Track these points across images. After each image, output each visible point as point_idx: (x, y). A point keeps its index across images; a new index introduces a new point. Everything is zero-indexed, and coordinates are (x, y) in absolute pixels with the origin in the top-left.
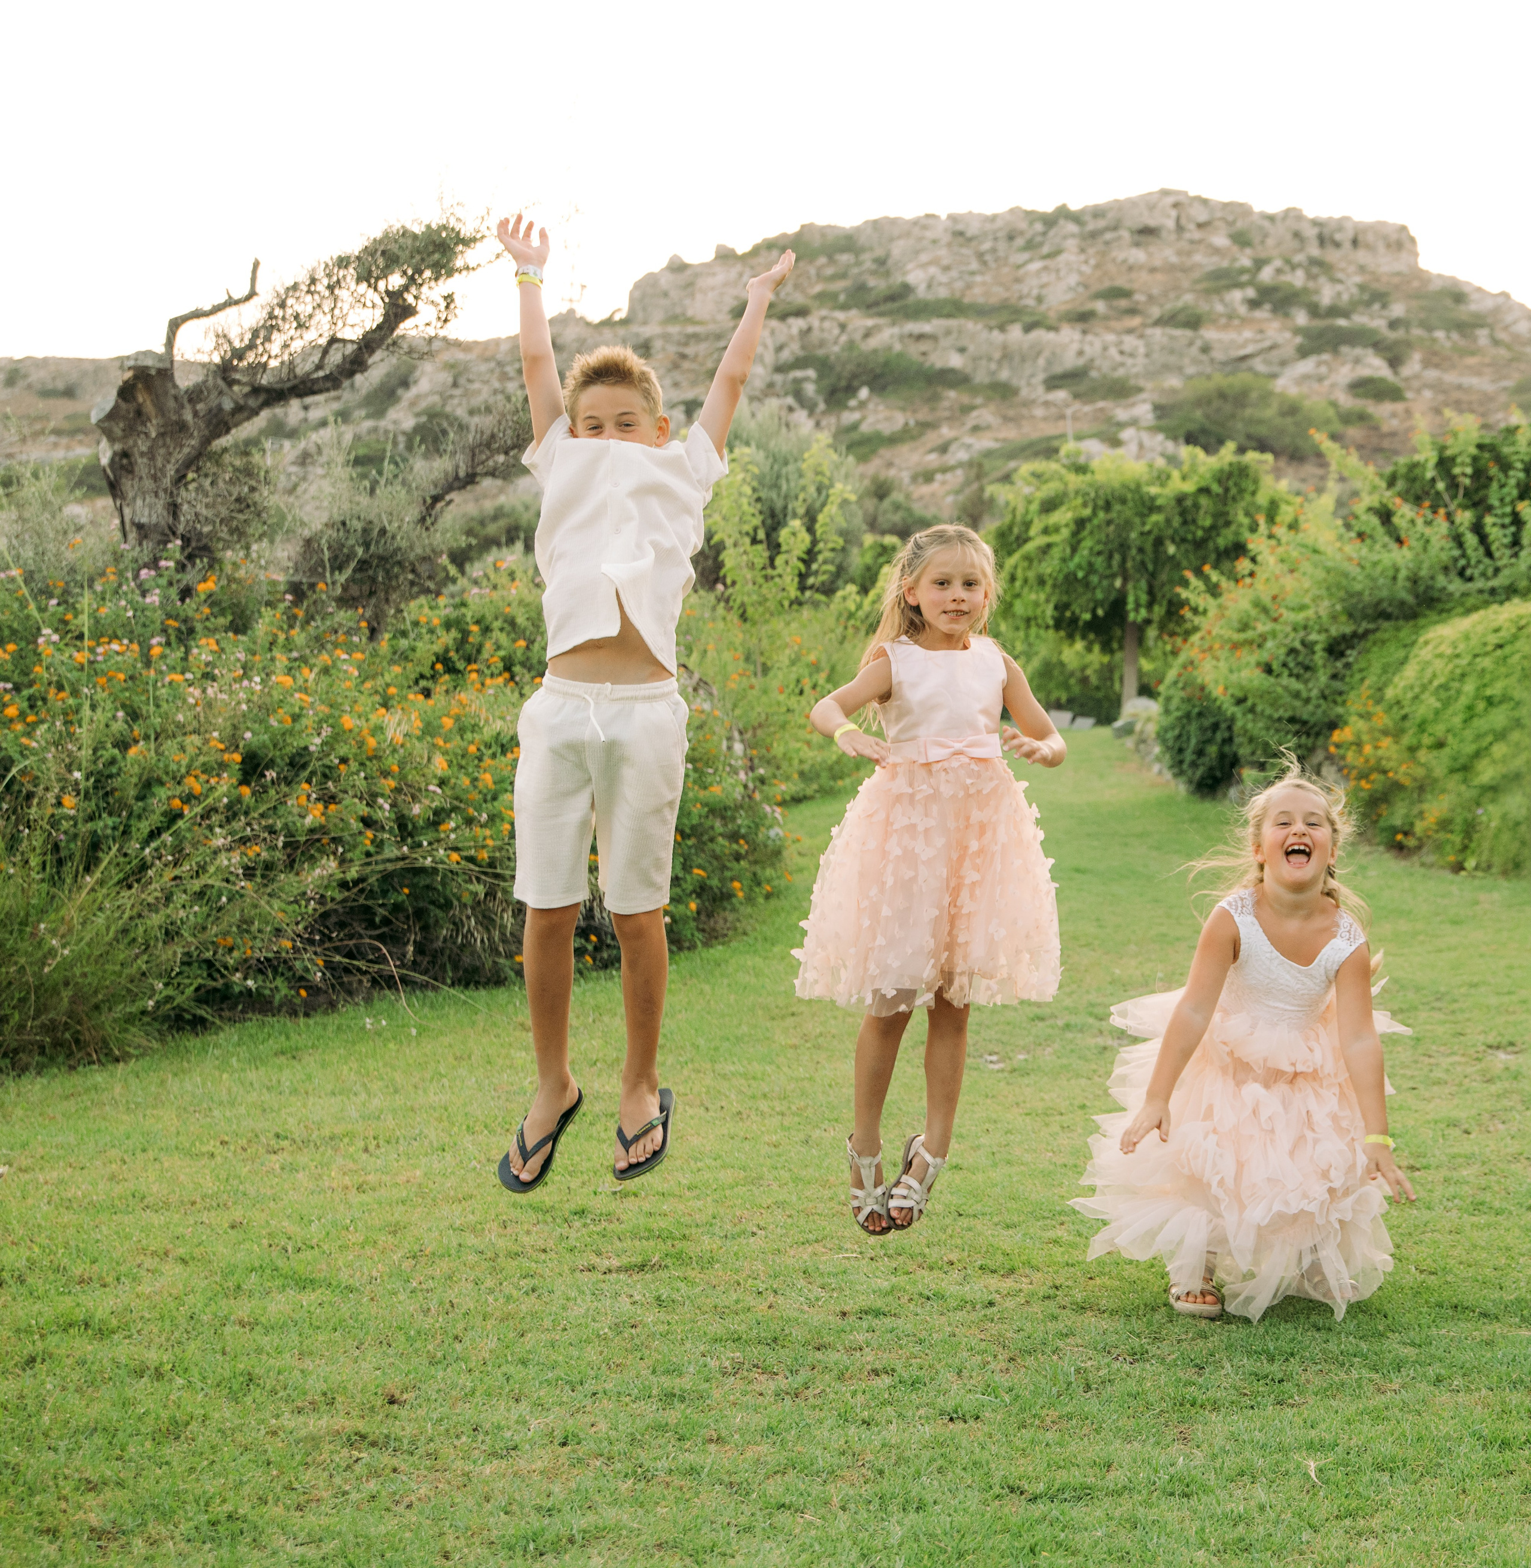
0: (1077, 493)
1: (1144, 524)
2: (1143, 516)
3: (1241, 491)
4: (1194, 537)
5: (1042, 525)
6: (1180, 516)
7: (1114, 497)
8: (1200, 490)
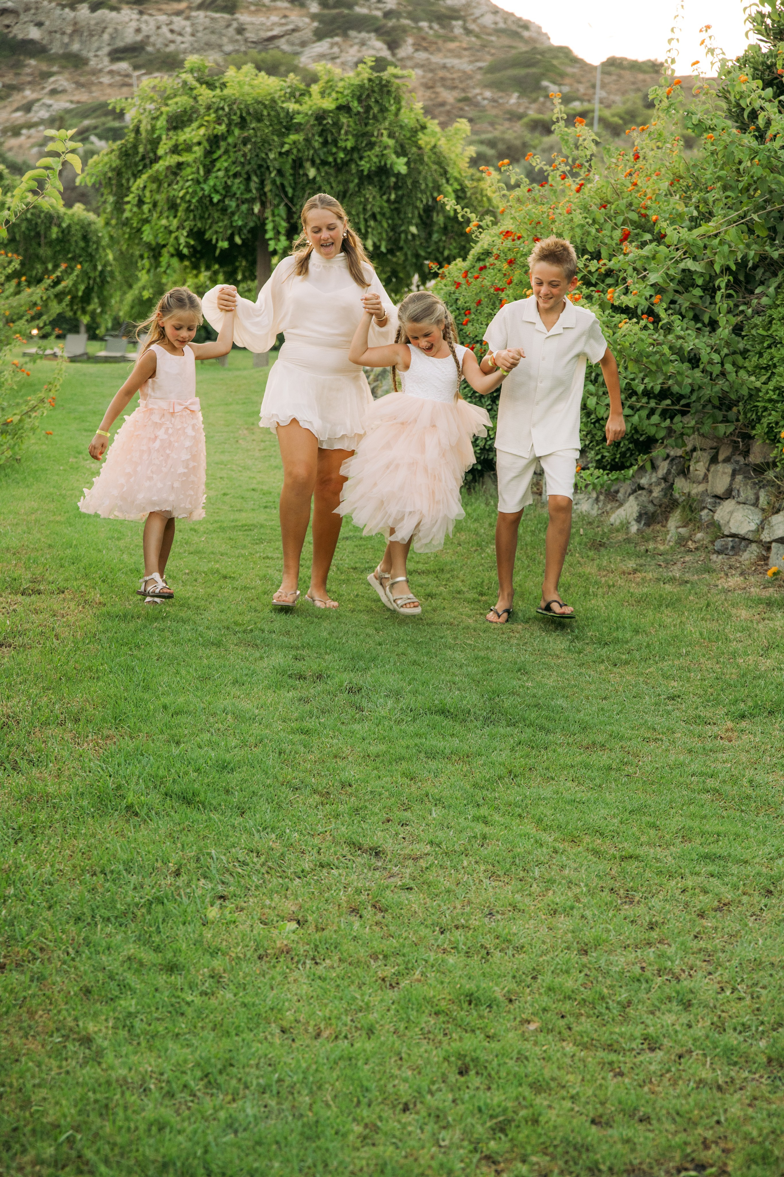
0: (209, 108)
1: (282, 145)
2: (281, 135)
3: (383, 110)
4: (335, 160)
5: (171, 143)
6: (320, 136)
7: (249, 113)
8: (340, 108)
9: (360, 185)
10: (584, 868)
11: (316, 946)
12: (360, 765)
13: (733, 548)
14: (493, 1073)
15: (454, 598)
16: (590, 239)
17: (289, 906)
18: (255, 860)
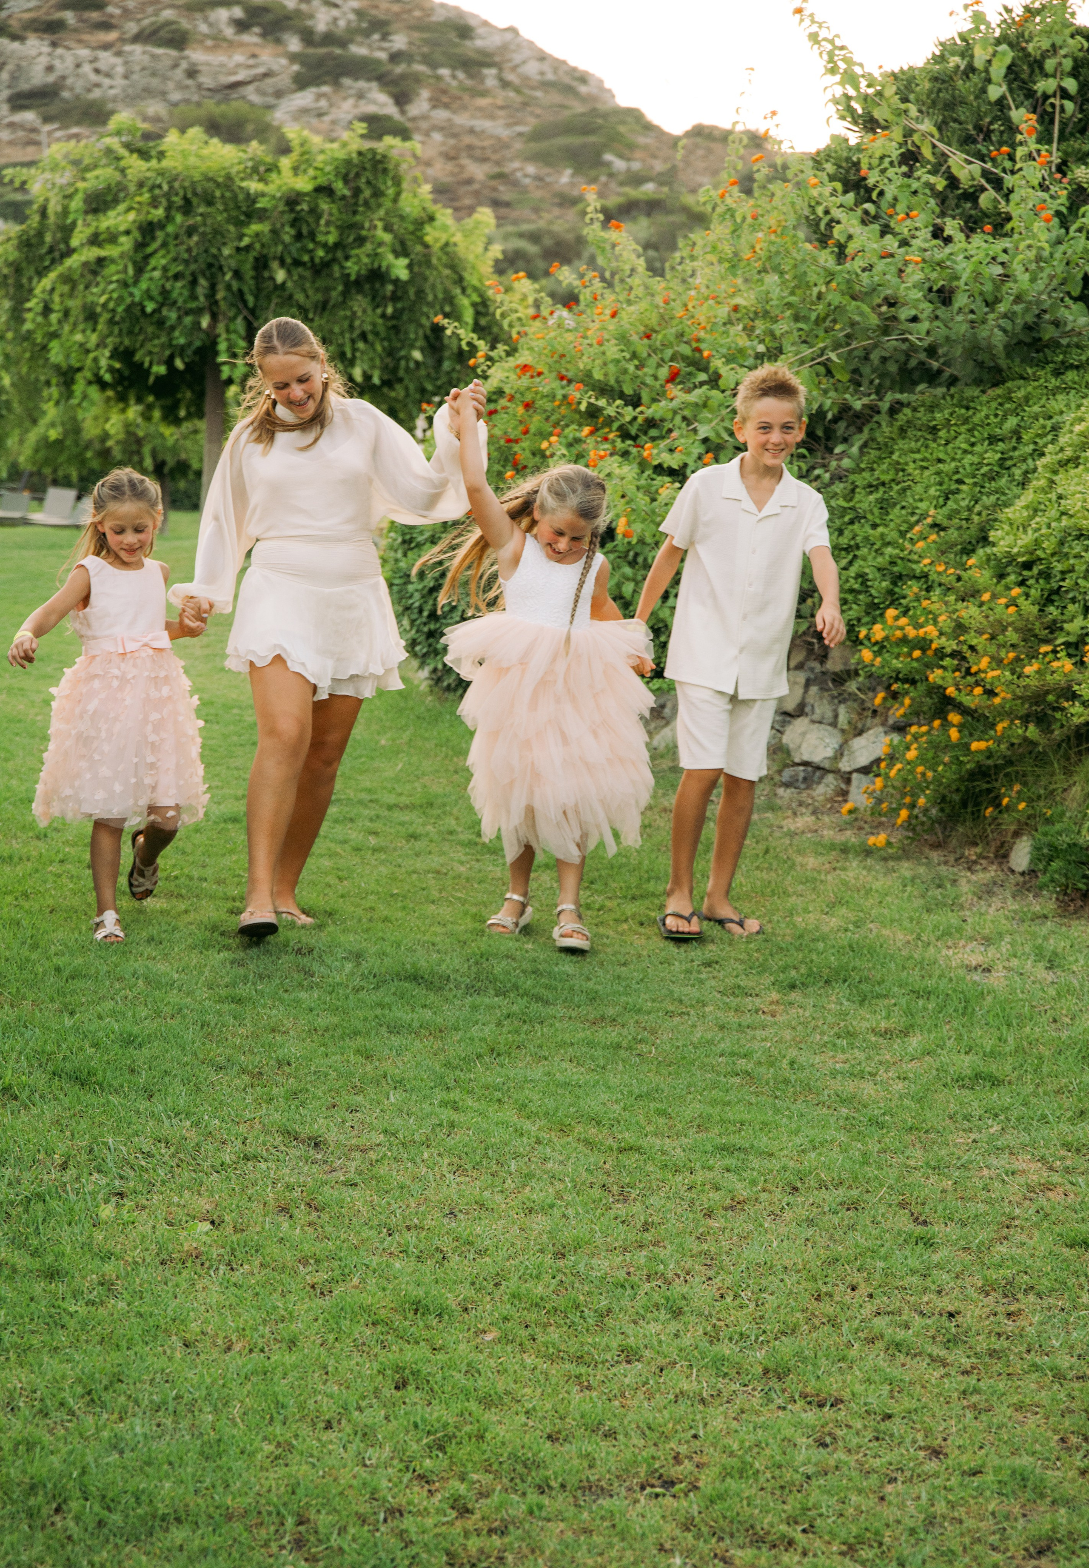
0: (141, 185)
1: (240, 237)
2: (239, 224)
3: (378, 194)
4: (312, 259)
5: (89, 231)
6: (292, 226)
7: (195, 194)
8: (319, 190)
9: (345, 294)
10: (572, 1160)
11: (233, 1250)
12: (304, 1040)
13: (805, 779)
14: (436, 1388)
15: (444, 839)
16: (627, 378)
17: (203, 1204)
18: (163, 1151)
